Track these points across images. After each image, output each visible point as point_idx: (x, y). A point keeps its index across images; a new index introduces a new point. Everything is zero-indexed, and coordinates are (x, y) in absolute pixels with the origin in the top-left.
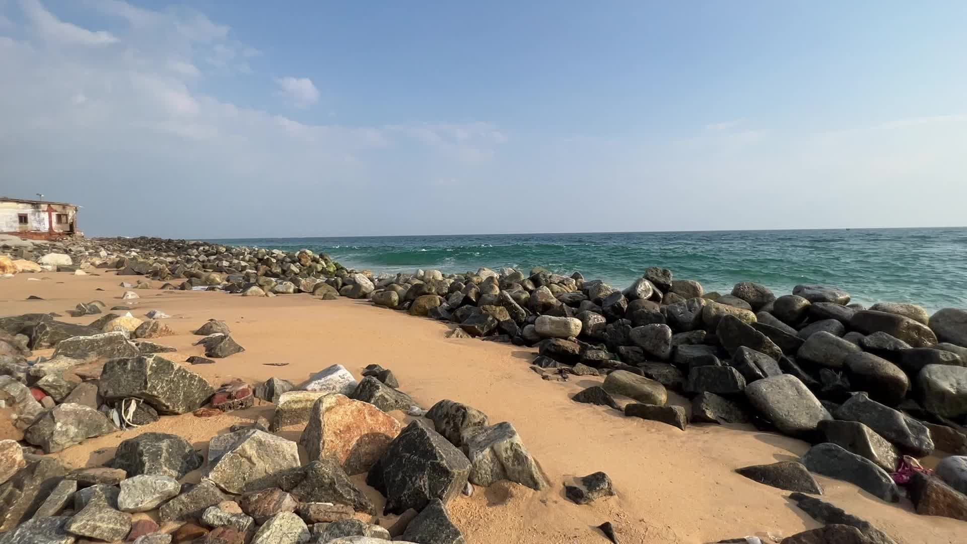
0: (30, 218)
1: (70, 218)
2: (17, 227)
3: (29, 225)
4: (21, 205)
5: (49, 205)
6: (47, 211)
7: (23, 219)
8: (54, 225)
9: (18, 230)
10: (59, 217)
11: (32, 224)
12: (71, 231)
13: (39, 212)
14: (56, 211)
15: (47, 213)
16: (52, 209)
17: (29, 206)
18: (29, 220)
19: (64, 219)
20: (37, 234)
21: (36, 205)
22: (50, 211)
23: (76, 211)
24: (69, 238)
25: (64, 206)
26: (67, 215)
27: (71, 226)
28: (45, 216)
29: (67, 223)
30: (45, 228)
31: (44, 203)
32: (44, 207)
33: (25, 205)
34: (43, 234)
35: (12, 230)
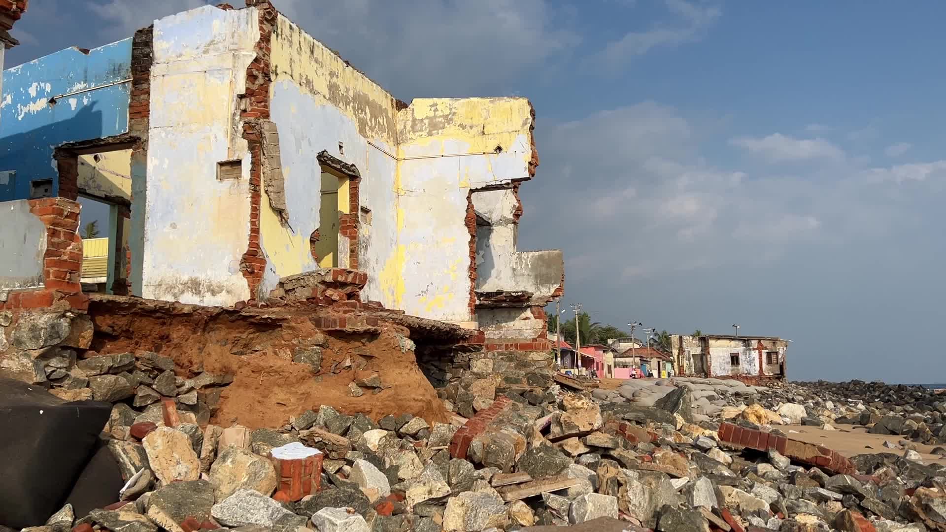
0: (742, 357)
1: (780, 356)
2: (728, 369)
3: (740, 367)
4: (733, 343)
5: (759, 341)
6: (757, 349)
7: (735, 359)
8: (764, 366)
9: (730, 373)
10: (769, 354)
11: (744, 367)
12: (780, 376)
13: (750, 350)
14: (766, 348)
15: (757, 351)
16: (762, 345)
17: (741, 343)
18: (740, 362)
19: (774, 358)
20: (746, 378)
21: (746, 341)
22: (760, 348)
23: (786, 346)
24: (780, 384)
25: (774, 341)
26: (777, 353)
27: (781, 368)
28: (755, 354)
29: (777, 363)
30: (755, 371)
31: (754, 338)
32: (755, 343)
33: (737, 342)
34: (754, 377)
35: (724, 374)
